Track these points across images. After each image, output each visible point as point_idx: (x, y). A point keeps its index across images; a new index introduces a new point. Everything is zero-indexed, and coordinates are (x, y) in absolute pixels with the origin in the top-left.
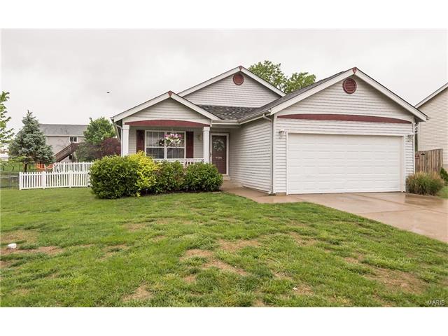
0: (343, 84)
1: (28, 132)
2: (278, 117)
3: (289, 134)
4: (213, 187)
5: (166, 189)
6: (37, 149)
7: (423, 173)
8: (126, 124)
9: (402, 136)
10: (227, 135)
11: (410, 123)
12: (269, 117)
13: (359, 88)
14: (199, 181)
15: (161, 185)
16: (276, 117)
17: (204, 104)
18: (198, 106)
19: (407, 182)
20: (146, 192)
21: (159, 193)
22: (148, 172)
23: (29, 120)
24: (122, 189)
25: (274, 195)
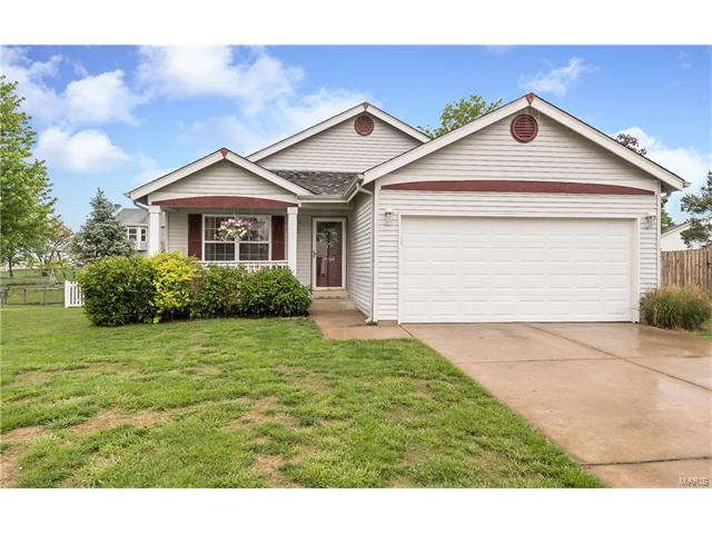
0: (511, 127)
1: (98, 221)
2: (383, 188)
3: (402, 216)
4: (288, 308)
5: (205, 311)
6: (109, 247)
7: (675, 289)
8: (154, 204)
9: (634, 219)
10: (343, 221)
11: (652, 193)
12: (366, 187)
13: (543, 132)
14: (263, 299)
15: (198, 305)
16: (378, 188)
17: (281, 168)
18: (271, 171)
19: (642, 304)
20: (172, 316)
21: (195, 317)
22: (173, 283)
23: (100, 203)
24: (124, 310)
25: (375, 324)
